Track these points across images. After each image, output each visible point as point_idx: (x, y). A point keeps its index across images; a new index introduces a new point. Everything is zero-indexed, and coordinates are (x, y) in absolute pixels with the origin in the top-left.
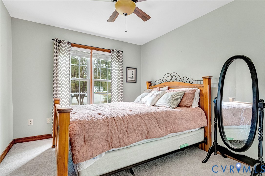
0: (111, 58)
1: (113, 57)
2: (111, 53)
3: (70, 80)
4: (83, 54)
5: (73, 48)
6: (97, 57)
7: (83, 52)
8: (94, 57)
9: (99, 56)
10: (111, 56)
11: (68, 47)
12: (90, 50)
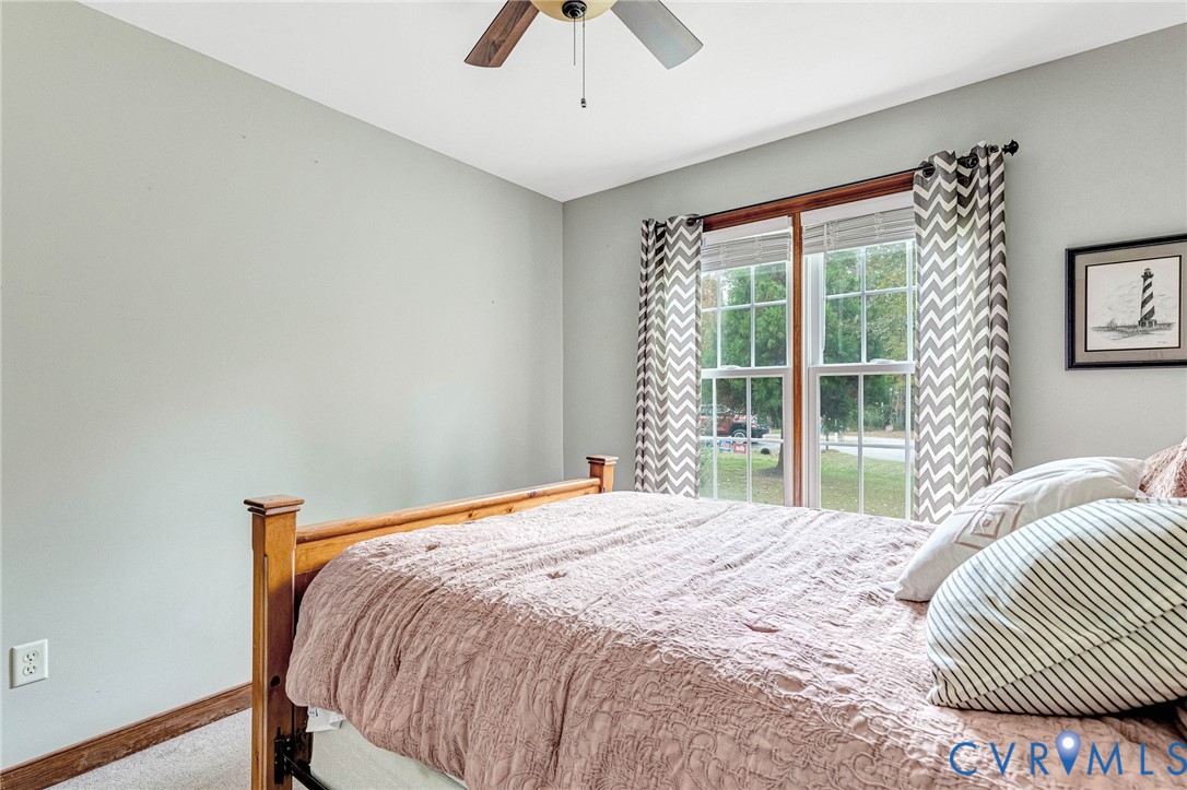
0: (919, 220)
1: (925, 215)
2: (911, 192)
3: (697, 378)
4: (753, 250)
5: (711, 237)
6: (822, 243)
7: (753, 240)
8: (809, 246)
9: (839, 235)
10: (917, 209)
11: (691, 238)
12: (786, 220)
